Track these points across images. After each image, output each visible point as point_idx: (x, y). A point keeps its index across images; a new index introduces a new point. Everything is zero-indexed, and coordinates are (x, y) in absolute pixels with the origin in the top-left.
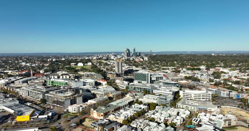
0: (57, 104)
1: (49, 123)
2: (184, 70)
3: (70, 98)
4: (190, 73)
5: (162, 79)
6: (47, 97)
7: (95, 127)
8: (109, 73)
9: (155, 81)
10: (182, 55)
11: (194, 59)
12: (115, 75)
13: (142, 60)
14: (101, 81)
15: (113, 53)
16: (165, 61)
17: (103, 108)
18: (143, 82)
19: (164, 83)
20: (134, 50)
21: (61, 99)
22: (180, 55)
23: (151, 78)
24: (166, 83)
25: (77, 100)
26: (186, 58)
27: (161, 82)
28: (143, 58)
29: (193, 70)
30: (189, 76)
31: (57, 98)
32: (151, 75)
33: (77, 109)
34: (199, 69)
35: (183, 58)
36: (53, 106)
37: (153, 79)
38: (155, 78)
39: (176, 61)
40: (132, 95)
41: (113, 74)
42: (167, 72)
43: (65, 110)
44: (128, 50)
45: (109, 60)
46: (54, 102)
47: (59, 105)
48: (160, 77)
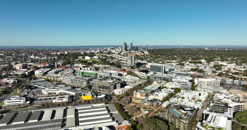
0: (104, 89)
1: (107, 101)
2: (187, 63)
3: (113, 84)
4: (193, 66)
5: (174, 70)
6: (92, 84)
7: (144, 102)
8: (124, 66)
9: (168, 72)
10: (178, 49)
11: (191, 53)
12: (130, 67)
13: (143, 54)
14: (121, 72)
15: (110, 47)
16: (165, 55)
17: (142, 91)
18: (158, 73)
19: (177, 73)
20: (132, 44)
21: (106, 85)
22: (177, 49)
23: (165, 69)
24: (178, 74)
25: (117, 86)
26: (184, 52)
27: (174, 73)
28: (143, 52)
29: (195, 63)
30: (194, 68)
31: (102, 84)
32: (164, 67)
33: (121, 92)
34: (201, 63)
35: (181, 52)
36: (99, 90)
37: (167, 70)
38: (168, 70)
39: (176, 55)
40: (158, 82)
41: (128, 66)
42: (173, 65)
43: (111, 93)
44: (125, 44)
45: (111, 54)
46: (100, 87)
47: (105, 89)
48: (172, 69)
